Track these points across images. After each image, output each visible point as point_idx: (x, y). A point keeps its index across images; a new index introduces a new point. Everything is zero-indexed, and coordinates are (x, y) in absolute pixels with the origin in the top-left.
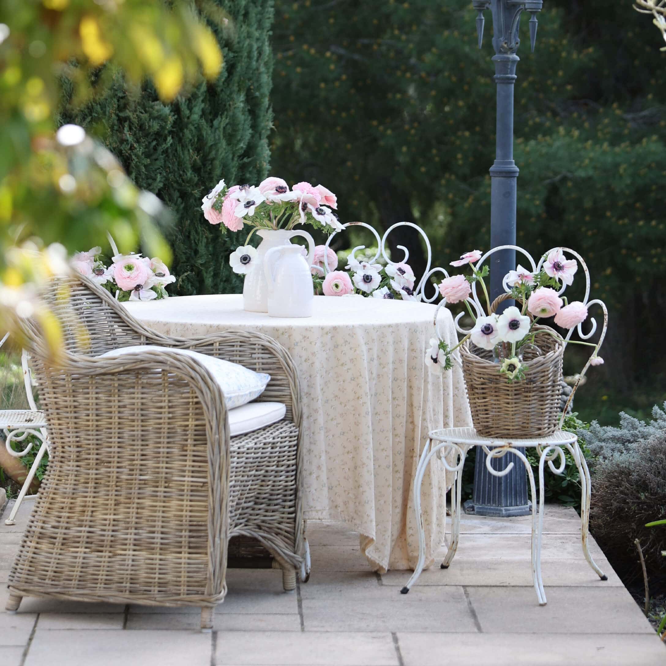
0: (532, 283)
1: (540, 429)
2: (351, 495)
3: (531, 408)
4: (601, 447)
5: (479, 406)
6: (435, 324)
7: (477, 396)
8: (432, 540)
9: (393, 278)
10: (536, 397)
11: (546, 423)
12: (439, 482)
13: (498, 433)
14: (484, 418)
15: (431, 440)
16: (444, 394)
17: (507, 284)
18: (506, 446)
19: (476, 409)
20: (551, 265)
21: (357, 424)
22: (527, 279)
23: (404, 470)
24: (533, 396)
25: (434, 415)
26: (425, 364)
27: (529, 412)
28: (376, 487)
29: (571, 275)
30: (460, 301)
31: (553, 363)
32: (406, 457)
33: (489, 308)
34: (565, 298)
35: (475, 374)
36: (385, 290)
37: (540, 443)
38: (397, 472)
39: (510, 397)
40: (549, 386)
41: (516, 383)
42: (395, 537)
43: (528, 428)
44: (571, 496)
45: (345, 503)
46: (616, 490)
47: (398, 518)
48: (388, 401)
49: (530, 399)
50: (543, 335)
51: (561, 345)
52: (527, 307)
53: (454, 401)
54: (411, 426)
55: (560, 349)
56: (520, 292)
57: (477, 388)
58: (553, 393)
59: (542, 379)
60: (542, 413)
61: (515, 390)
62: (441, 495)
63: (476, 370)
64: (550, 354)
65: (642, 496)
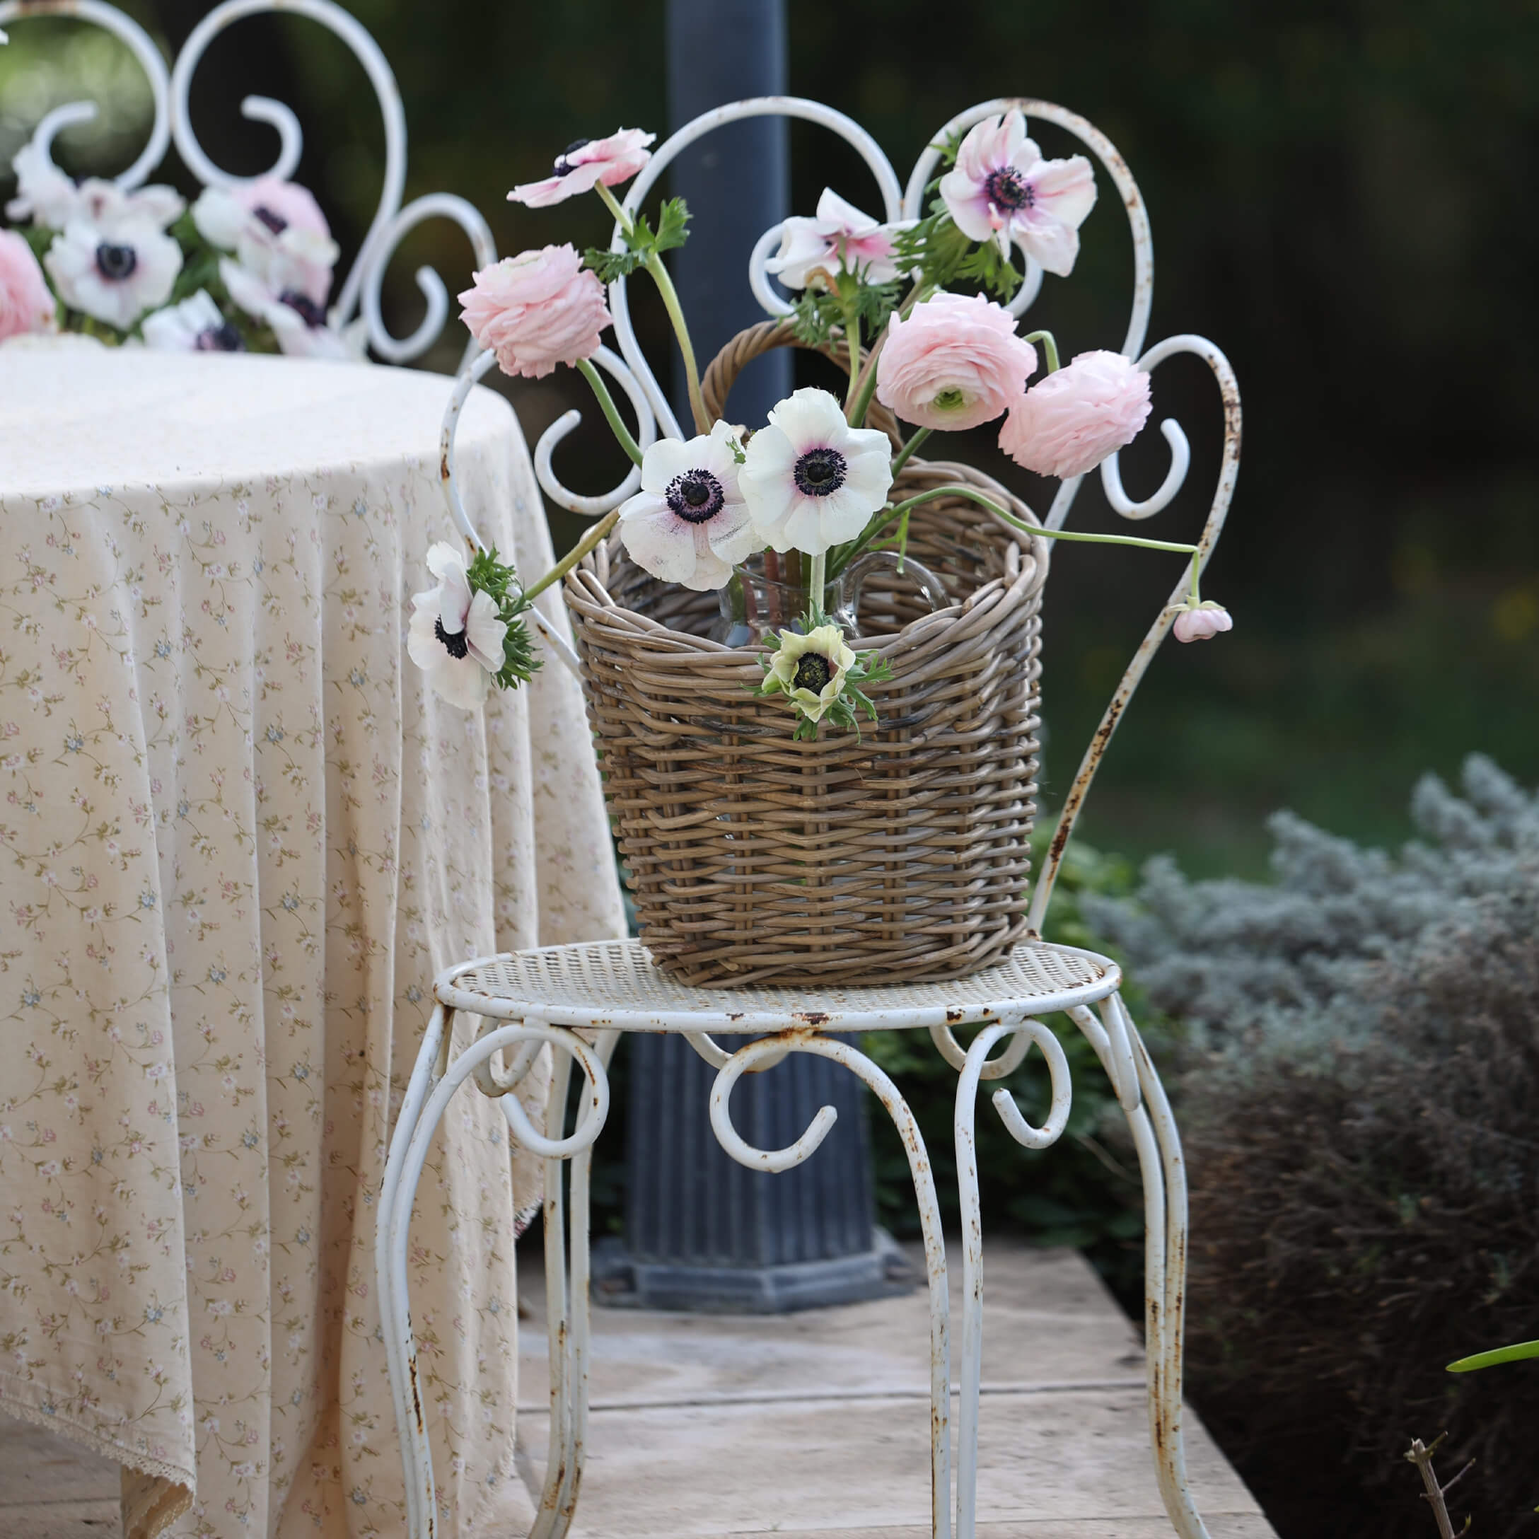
0: (883, 274)
1: (946, 940)
2: (76, 1285)
3: (904, 848)
4: (1196, 981)
5: (665, 846)
6: (445, 473)
7: (652, 798)
8: (461, 1470)
9: (232, 254)
10: (924, 796)
11: (974, 914)
12: (484, 1198)
13: (755, 969)
14: (687, 901)
15: (449, 1011)
16: (492, 789)
17: (773, 279)
18: (800, 1031)
19: (650, 859)
20: (976, 188)
21: (98, 952)
22: (867, 256)
23: (323, 1149)
24: (913, 791)
25: (454, 888)
26: (407, 660)
27: (895, 866)
28: (195, 1237)
29: (1066, 228)
30: (561, 366)
31: (998, 635)
32: (330, 1088)
33: (696, 390)
34: (1047, 335)
35: (645, 702)
36: (201, 311)
37: (955, 1010)
38: (289, 1161)
39: (808, 802)
40: (981, 744)
41: (831, 734)
42: (287, 1467)
43: (891, 936)
44: (1064, 1201)
45: (51, 1325)
46: (1286, 1183)
47: (300, 1375)
48: (239, 837)
49: (897, 804)
50: (944, 508)
51: (1031, 552)
52: (873, 384)
53: (538, 818)
54: (349, 947)
55: (1029, 572)
56: (834, 316)
57: (652, 765)
58: (1002, 774)
59: (953, 711)
60: (957, 867)
61: (831, 768)
62: (493, 1258)
63: (646, 681)
64: (985, 595)
65: (1407, 1209)
